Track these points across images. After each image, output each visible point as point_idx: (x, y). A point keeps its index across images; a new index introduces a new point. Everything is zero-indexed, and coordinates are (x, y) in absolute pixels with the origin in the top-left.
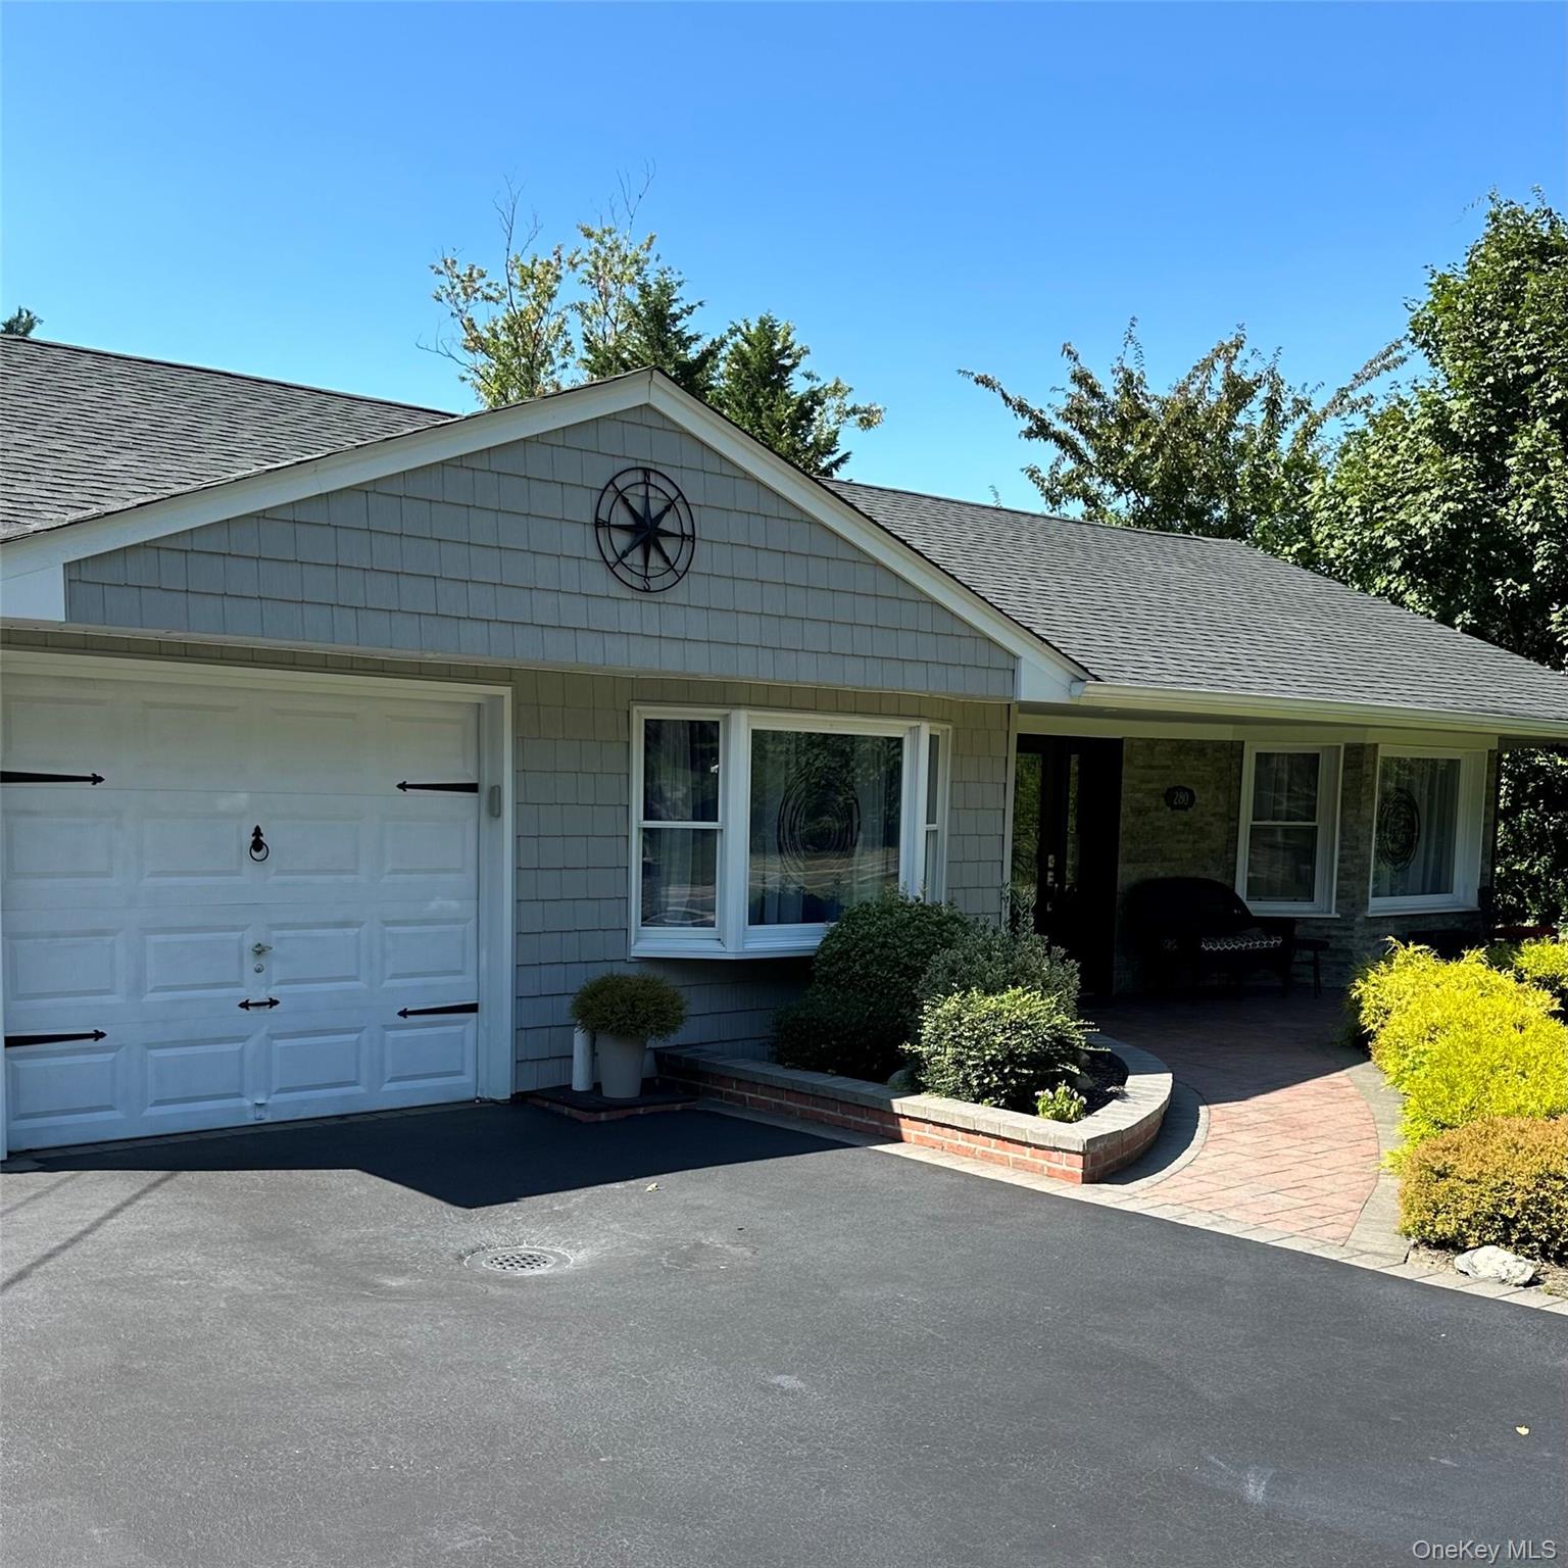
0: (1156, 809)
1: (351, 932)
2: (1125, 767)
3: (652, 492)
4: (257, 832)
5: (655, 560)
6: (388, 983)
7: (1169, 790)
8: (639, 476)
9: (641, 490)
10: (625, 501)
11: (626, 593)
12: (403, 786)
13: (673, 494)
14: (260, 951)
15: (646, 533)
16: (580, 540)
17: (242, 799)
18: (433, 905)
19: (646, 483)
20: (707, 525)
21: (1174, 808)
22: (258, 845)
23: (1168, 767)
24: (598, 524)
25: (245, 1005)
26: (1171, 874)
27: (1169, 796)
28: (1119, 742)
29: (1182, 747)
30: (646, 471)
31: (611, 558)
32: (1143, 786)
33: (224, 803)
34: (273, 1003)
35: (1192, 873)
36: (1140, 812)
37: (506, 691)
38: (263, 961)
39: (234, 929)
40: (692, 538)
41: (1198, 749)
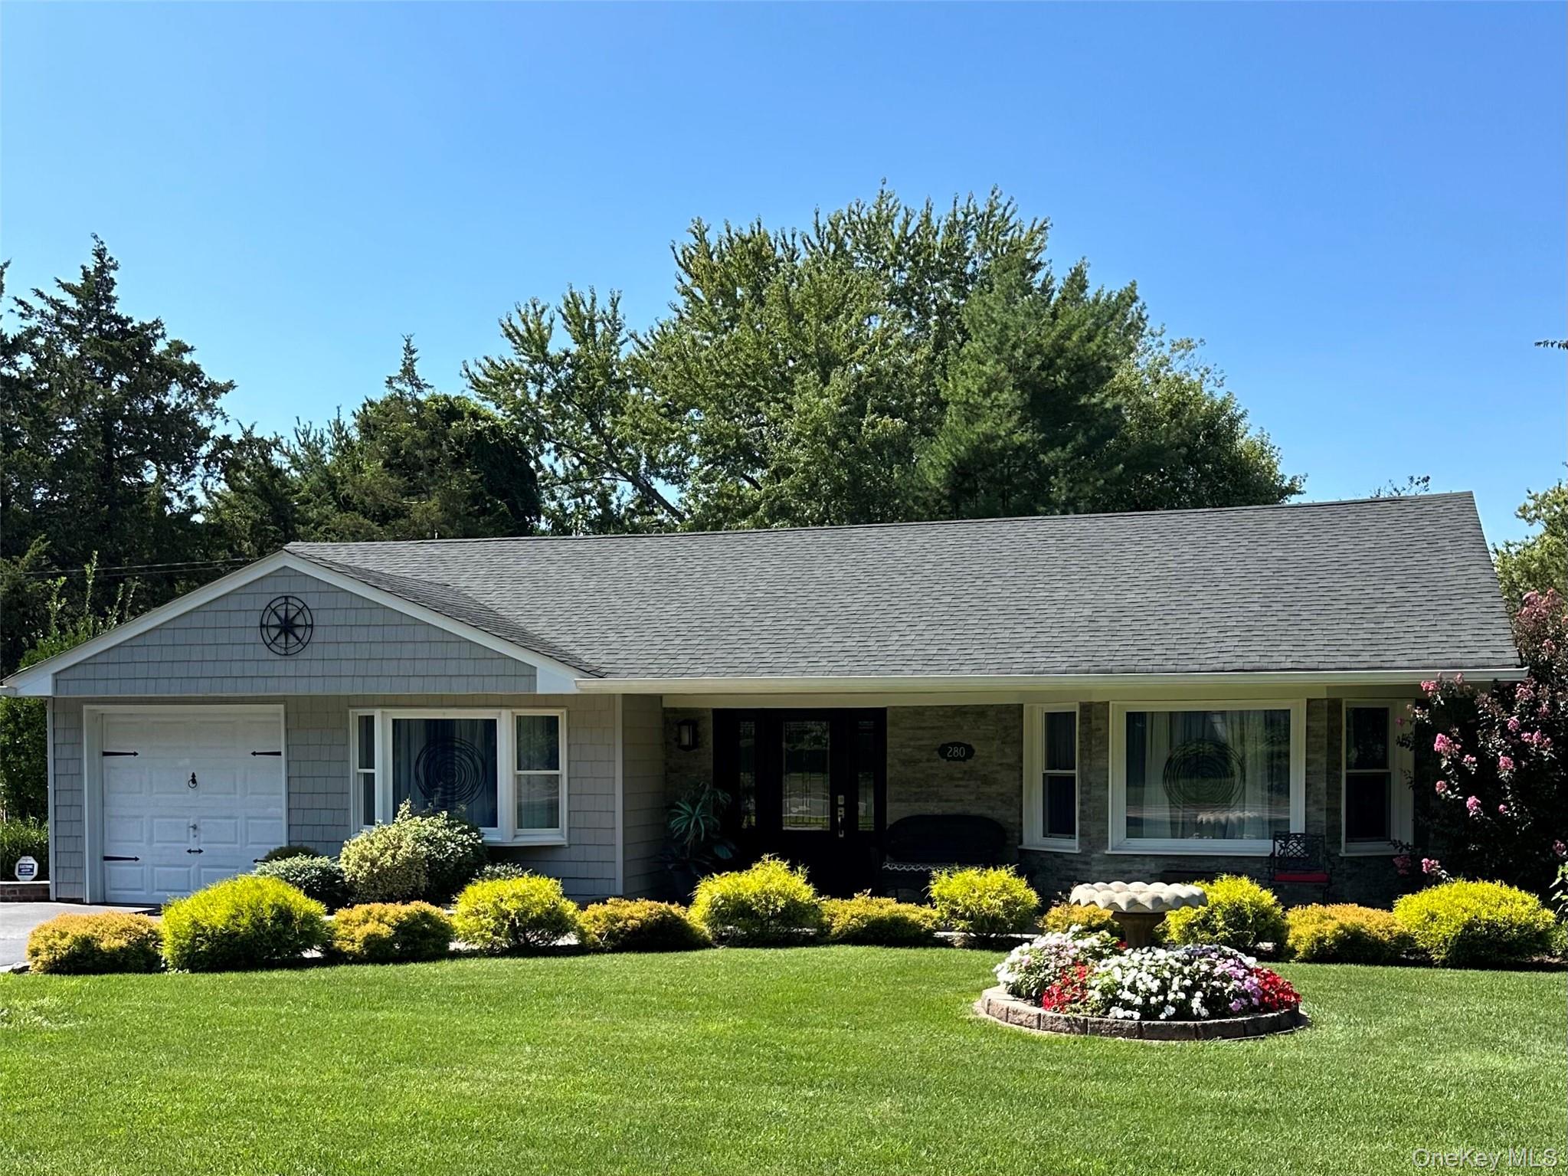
0: (928, 760)
1: (233, 821)
2: (889, 729)
3: (290, 607)
4: (194, 776)
5: (292, 639)
6: (249, 846)
7: (943, 745)
8: (283, 600)
9: (284, 607)
10: (276, 614)
11: (278, 657)
12: (254, 754)
13: (301, 605)
14: (195, 827)
15: (287, 627)
16: (254, 635)
17: (187, 761)
18: (270, 810)
19: (287, 603)
20: (320, 618)
21: (949, 759)
22: (194, 781)
23: (942, 727)
24: (262, 626)
25: (190, 851)
26: (950, 812)
27: (943, 750)
28: (884, 710)
29: (960, 711)
30: (286, 598)
31: (269, 641)
32: (912, 743)
33: (181, 763)
34: (200, 851)
35: (975, 811)
36: (907, 762)
37: (282, 707)
38: (196, 833)
39: (185, 817)
40: (312, 626)
41: (980, 712)
